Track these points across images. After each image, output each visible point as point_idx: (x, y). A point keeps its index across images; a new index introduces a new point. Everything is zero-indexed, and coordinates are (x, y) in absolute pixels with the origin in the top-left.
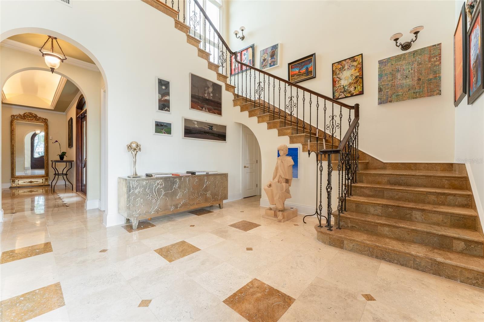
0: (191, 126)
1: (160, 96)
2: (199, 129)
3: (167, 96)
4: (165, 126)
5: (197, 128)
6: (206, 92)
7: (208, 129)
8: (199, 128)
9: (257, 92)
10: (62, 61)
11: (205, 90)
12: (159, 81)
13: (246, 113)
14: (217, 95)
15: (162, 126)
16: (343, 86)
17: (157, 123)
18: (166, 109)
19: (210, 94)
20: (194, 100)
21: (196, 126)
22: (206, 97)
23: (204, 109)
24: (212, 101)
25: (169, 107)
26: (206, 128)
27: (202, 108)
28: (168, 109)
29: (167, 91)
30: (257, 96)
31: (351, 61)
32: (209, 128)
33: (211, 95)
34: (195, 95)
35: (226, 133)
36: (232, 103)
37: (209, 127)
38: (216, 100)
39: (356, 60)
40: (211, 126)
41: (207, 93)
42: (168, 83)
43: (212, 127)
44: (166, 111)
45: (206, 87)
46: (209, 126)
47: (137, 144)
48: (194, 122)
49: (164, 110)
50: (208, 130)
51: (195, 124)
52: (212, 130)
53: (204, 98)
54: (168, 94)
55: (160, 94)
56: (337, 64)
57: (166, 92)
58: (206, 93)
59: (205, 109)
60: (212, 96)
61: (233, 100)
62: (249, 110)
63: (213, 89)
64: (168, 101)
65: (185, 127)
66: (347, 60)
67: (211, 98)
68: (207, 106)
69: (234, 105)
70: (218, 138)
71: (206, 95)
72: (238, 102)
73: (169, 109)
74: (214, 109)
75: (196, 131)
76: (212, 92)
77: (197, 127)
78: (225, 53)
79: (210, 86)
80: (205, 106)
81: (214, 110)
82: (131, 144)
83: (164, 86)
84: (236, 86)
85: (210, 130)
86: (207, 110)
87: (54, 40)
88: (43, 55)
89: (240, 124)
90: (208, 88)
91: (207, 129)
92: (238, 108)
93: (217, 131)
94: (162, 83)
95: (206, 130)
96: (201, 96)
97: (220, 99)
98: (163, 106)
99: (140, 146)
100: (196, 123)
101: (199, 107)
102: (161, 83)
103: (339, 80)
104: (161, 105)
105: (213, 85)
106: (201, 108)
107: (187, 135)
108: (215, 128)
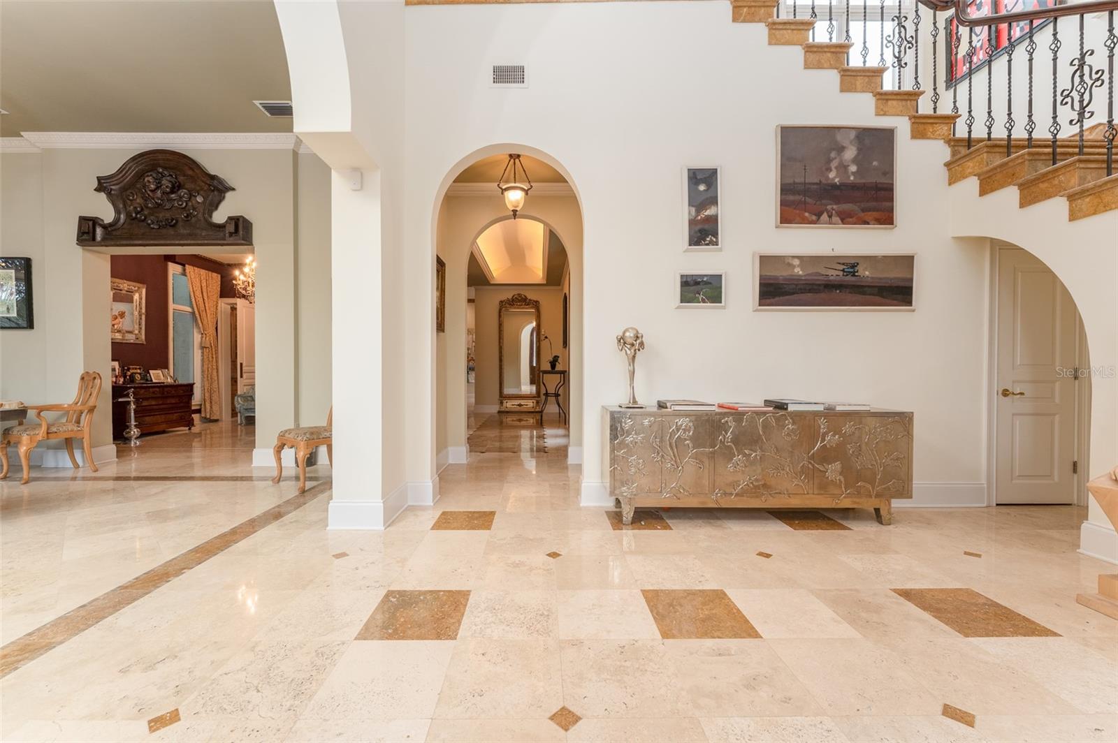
0: (780, 273)
1: (693, 210)
2: (807, 278)
3: (710, 208)
4: (707, 283)
5: (800, 276)
6: (834, 164)
7: (841, 273)
8: (805, 276)
10: (526, 192)
11: (829, 161)
12: (692, 175)
13: (1011, 194)
14: (875, 163)
15: (697, 283)
17: (685, 280)
18: (708, 239)
19: (846, 167)
20: (791, 198)
21: (798, 271)
22: (833, 179)
23: (824, 216)
24: (853, 187)
25: (715, 234)
26: (831, 272)
27: (819, 215)
28: (714, 240)
29: (709, 194)
32: (843, 270)
33: (853, 168)
34: (795, 183)
35: (911, 280)
36: (944, 174)
37: (842, 267)
38: (871, 179)
40: (851, 265)
41: (836, 168)
42: (714, 172)
43: (853, 266)
44: (707, 245)
45: (834, 149)
46: (843, 264)
47: (637, 332)
48: (790, 262)
49: (702, 245)
50: (838, 278)
51: (794, 267)
52: (854, 275)
53: (828, 185)
54: (714, 201)
55: (693, 206)
57: (707, 199)
58: (833, 169)
59: (830, 217)
60: (853, 173)
61: (947, 165)
62: (1020, 181)
63: (859, 150)
64: (714, 220)
65: (761, 277)
67: (852, 178)
68: (835, 207)
69: (949, 180)
70: (877, 299)
71: (832, 175)
72: (970, 164)
73: (717, 238)
74: (863, 210)
75: (797, 285)
76: (855, 161)
77: (801, 273)
78: (912, 16)
79: (846, 143)
80: (829, 207)
81: (862, 214)
82: (624, 333)
83: (703, 183)
84: (963, 110)
85: (849, 278)
86: (836, 219)
87: (517, 161)
88: (504, 190)
89: (980, 241)
90: (841, 149)
91: (834, 274)
92: (971, 184)
93: (872, 278)
94: (698, 177)
95: (831, 278)
96: (816, 181)
97: (889, 171)
98: (699, 235)
99: (642, 336)
100: (796, 262)
101: (807, 214)
102: (696, 178)
104: (696, 232)
105: (857, 137)
106: (814, 218)
107: (768, 301)
108: (866, 269)
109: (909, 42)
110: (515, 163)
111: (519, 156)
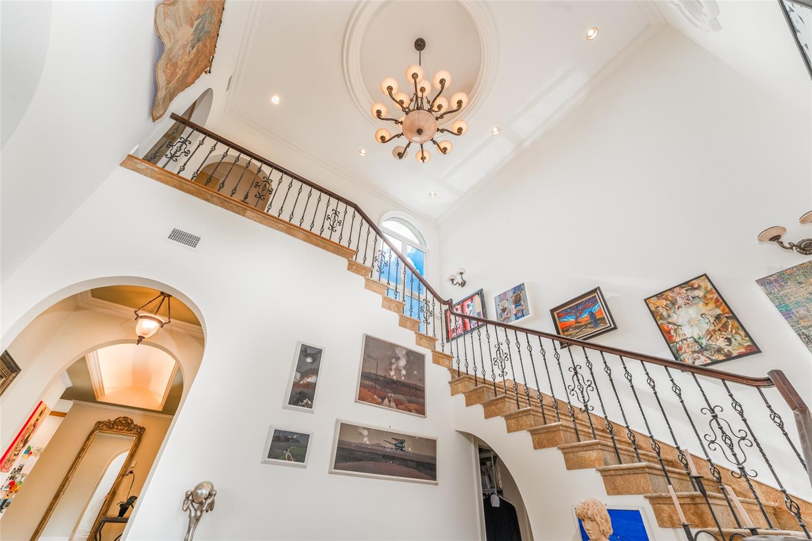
0: (353, 440)
1: (299, 375)
2: (373, 447)
3: (312, 376)
4: (297, 441)
5: (367, 445)
6: (394, 367)
7: (394, 447)
8: (371, 445)
9: (496, 363)
10: (162, 325)
11: (391, 364)
12: (303, 349)
13: (479, 409)
14: (415, 372)
15: (287, 440)
16: (692, 339)
17: (277, 435)
18: (305, 401)
19: (400, 370)
20: (367, 382)
21: (366, 440)
22: (393, 376)
23: (386, 401)
24: (403, 384)
25: (311, 399)
26: (388, 445)
27: (383, 399)
28: (310, 403)
29: (313, 366)
30: (498, 371)
31: (686, 290)
32: (395, 445)
33: (404, 372)
34: (370, 373)
35: (435, 459)
36: (448, 388)
37: (394, 442)
38: (413, 382)
39: (696, 286)
40: (400, 441)
41: (395, 369)
42: (320, 351)
43: (402, 442)
44: (303, 406)
45: (394, 357)
46: (396, 440)
47: (212, 487)
48: (362, 431)
49: (299, 405)
50: (392, 451)
51: (364, 436)
52: (402, 450)
53: (390, 379)
54: (315, 372)
55: (299, 372)
56: (655, 298)
57: (311, 369)
58: (393, 370)
59: (390, 401)
60: (404, 375)
61: (450, 383)
62: (484, 402)
63: (407, 362)
64: (313, 386)
65: (340, 442)
66: (675, 290)
67: (403, 378)
68: (393, 395)
69: (452, 392)
70: (416, 472)
71: (392, 373)
72: (460, 385)
73: (312, 402)
74: (409, 402)
75: (364, 452)
76: (405, 368)
77: (368, 442)
78: (432, 302)
79: (400, 356)
80: (389, 395)
81: (408, 404)
82: (197, 488)
83: (310, 356)
84: (455, 355)
85: (399, 452)
86: (393, 404)
88: (138, 317)
89: (468, 436)
90: (398, 359)
91: (389, 447)
92: (461, 398)
93: (413, 454)
94: (308, 352)
95: (388, 450)
96: (383, 375)
97: (422, 380)
98: (299, 396)
99: (215, 494)
100: (366, 433)
101: (376, 397)
102: (306, 352)
103: (676, 327)
104: (297, 394)
105: (407, 354)
106: (380, 400)
107: (344, 464)
108: (409, 446)
109: (430, 313)
110: (163, 300)
111: (169, 296)
